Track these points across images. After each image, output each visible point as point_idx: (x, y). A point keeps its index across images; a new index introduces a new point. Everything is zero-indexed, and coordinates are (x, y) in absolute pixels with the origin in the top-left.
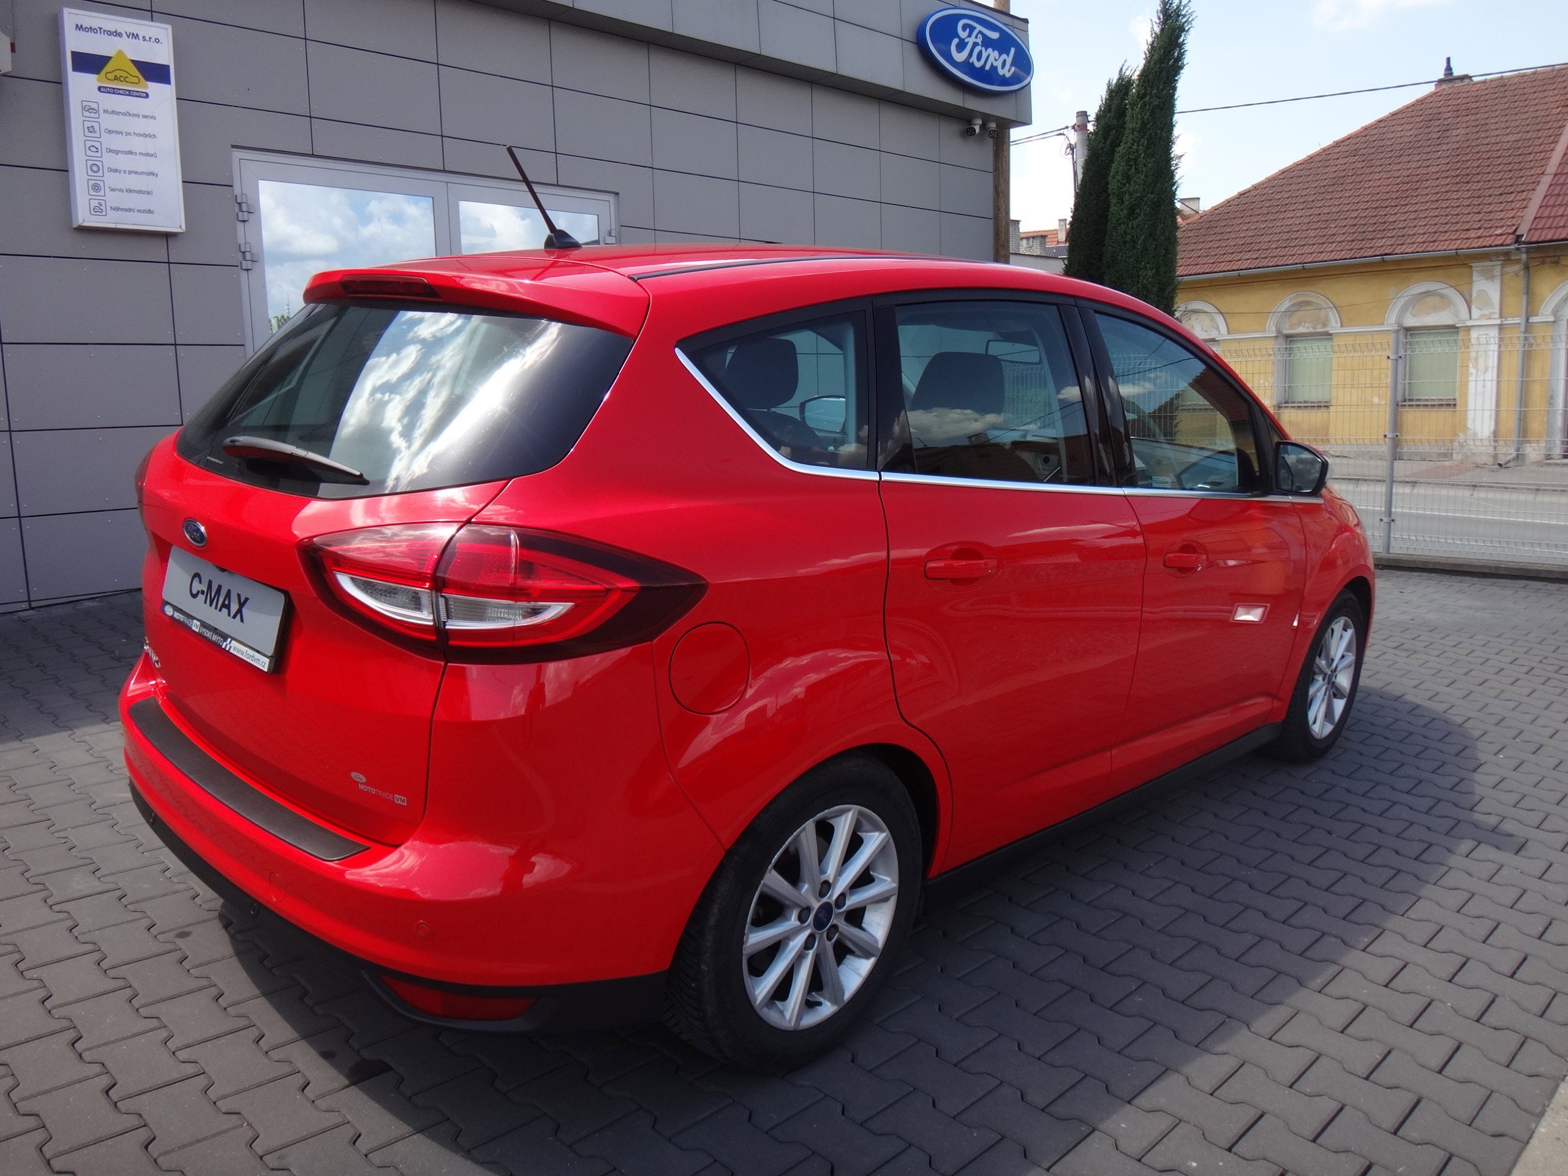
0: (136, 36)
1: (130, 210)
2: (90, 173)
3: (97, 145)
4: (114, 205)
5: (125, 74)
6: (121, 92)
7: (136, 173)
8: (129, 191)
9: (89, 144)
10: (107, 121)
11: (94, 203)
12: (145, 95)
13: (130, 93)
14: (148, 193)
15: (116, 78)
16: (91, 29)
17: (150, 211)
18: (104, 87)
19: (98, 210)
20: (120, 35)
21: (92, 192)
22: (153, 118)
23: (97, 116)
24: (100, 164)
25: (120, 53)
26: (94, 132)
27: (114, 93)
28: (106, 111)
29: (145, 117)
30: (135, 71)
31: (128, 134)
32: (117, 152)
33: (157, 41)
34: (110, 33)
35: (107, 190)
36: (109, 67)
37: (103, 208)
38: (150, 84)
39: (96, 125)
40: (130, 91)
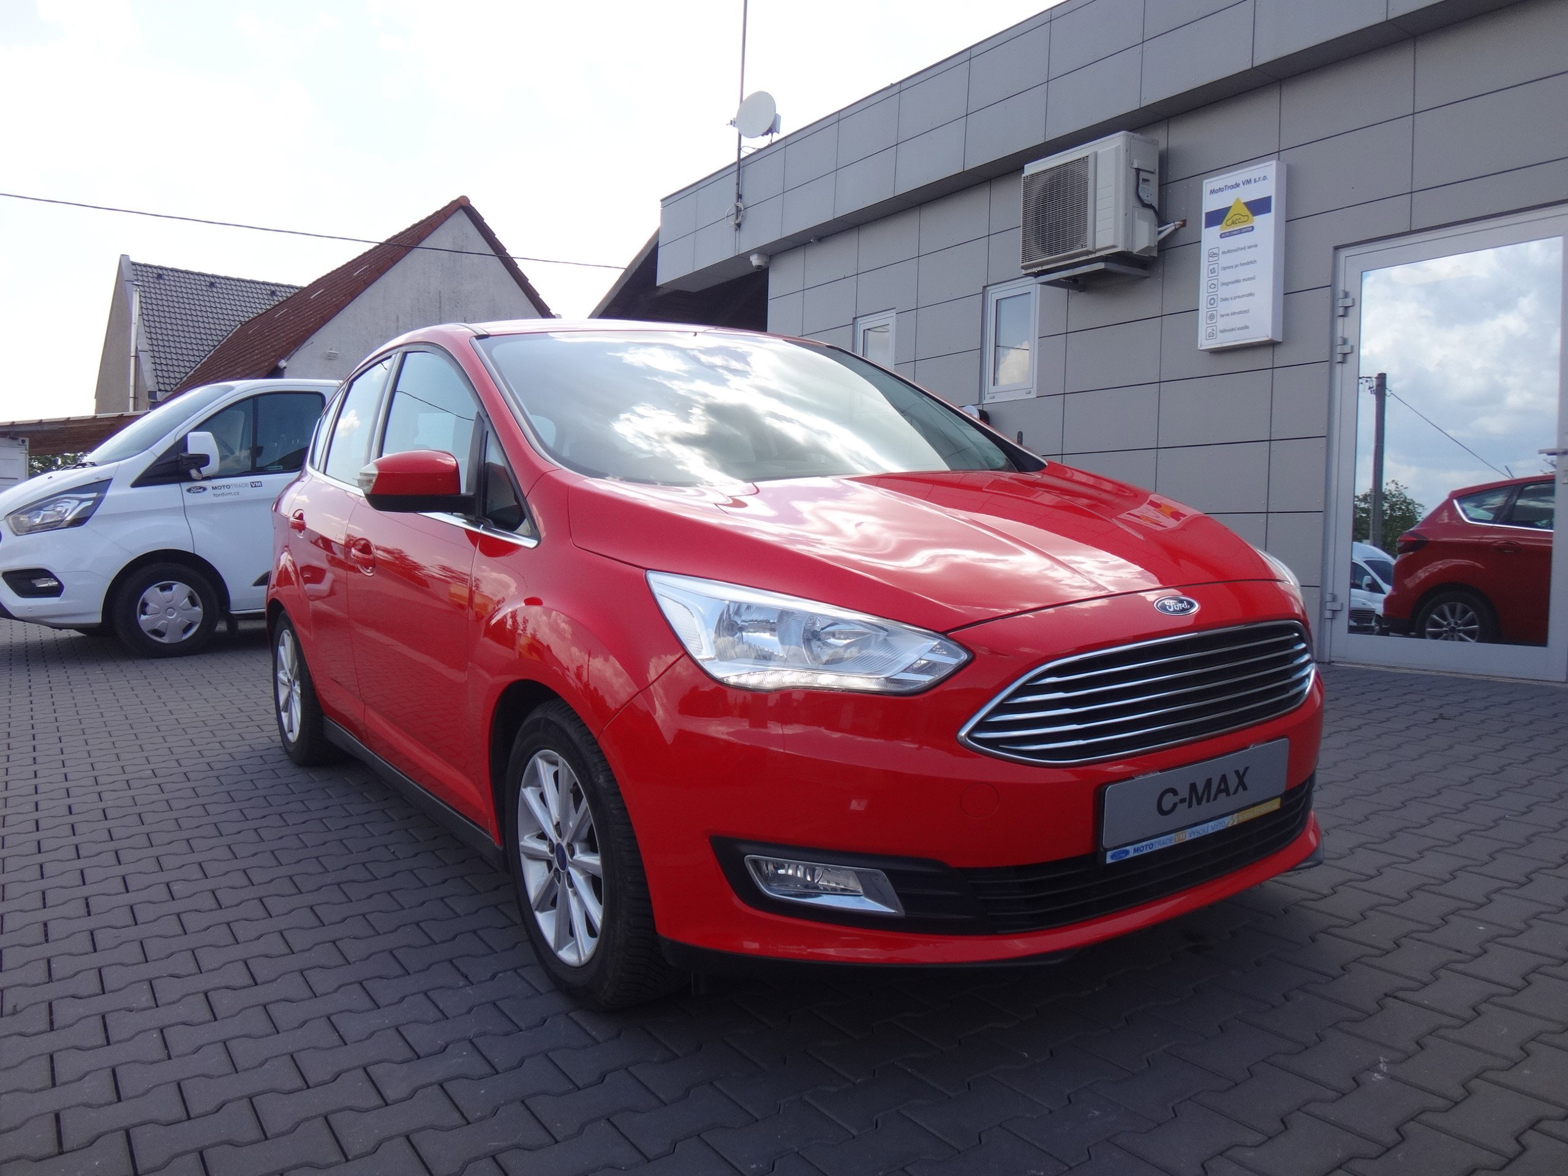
0: (1249, 182)
1: (1232, 330)
2: (1210, 306)
3: (1215, 282)
4: (1222, 329)
5: (1237, 217)
6: (1235, 233)
7: (1239, 297)
8: (1233, 314)
9: (1210, 283)
10: (1224, 261)
11: (1210, 330)
12: (1251, 229)
13: (1240, 231)
14: (1246, 312)
15: (1233, 223)
16: (1221, 190)
17: (1246, 327)
18: (1224, 233)
19: (1211, 336)
20: (1237, 185)
21: (1209, 322)
22: (1256, 246)
23: (1216, 258)
24: (1215, 297)
25: (1238, 199)
26: (1215, 272)
27: (1230, 236)
28: (1224, 253)
29: (1250, 247)
30: (1246, 212)
31: (1237, 266)
32: (1227, 284)
33: (1265, 178)
34: (1232, 187)
35: (1219, 316)
36: (1229, 216)
37: (1214, 332)
38: (1256, 218)
39: (1216, 266)
40: (1240, 229)
